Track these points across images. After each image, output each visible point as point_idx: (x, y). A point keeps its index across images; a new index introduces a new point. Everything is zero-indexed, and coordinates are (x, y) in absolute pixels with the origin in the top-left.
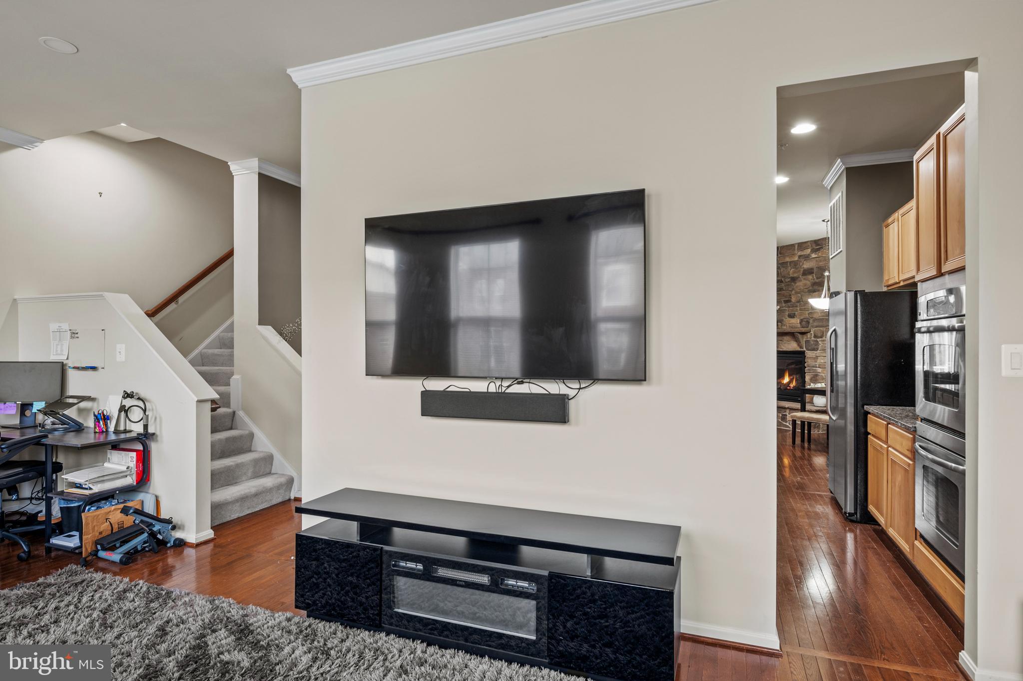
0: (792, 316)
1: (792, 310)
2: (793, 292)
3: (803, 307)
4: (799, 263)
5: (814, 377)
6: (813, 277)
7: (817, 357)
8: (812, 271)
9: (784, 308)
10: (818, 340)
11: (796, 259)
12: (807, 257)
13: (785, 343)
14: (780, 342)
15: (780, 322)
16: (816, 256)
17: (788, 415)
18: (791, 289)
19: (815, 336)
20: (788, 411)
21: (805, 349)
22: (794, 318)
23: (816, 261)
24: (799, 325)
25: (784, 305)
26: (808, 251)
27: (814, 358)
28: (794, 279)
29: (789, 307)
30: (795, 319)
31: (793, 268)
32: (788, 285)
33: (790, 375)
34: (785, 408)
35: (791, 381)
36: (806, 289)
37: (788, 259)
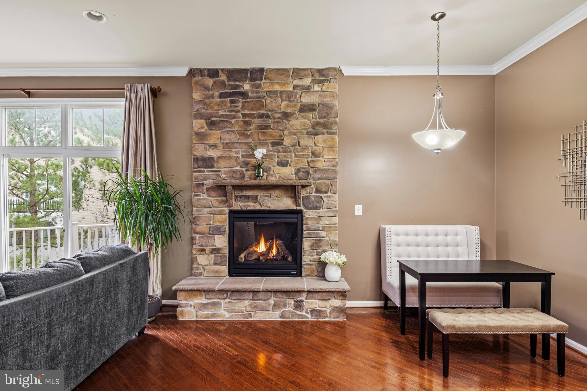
0: (282, 164)
1: (284, 156)
2: (286, 132)
3: (300, 153)
4: (294, 94)
5: (316, 243)
6: (315, 115)
7: (320, 218)
8: (315, 108)
9: (271, 153)
10: (323, 195)
11: (291, 89)
12: (306, 89)
13: (274, 199)
14: (266, 198)
15: (267, 172)
16: (320, 89)
17: (305, 300)
18: (282, 128)
19: (318, 191)
20: (304, 295)
21: (302, 207)
22: (286, 166)
23: (320, 95)
24: (294, 176)
25: (271, 148)
26: (307, 81)
27: (316, 219)
28: (286, 116)
29: (279, 151)
30: (288, 167)
31: (286, 100)
32: (278, 122)
33: (266, 241)
34: (299, 292)
35: (269, 249)
36: (305, 129)
37: (277, 88)
